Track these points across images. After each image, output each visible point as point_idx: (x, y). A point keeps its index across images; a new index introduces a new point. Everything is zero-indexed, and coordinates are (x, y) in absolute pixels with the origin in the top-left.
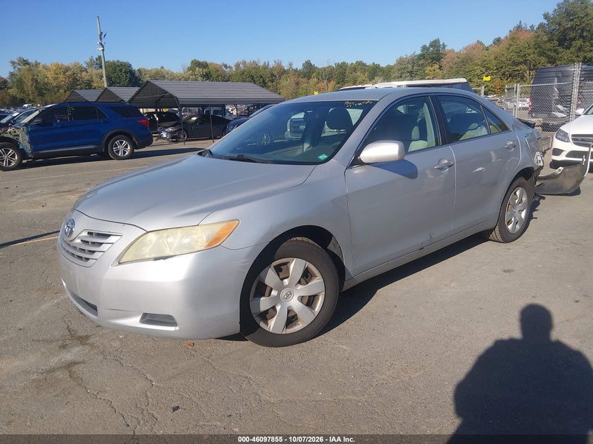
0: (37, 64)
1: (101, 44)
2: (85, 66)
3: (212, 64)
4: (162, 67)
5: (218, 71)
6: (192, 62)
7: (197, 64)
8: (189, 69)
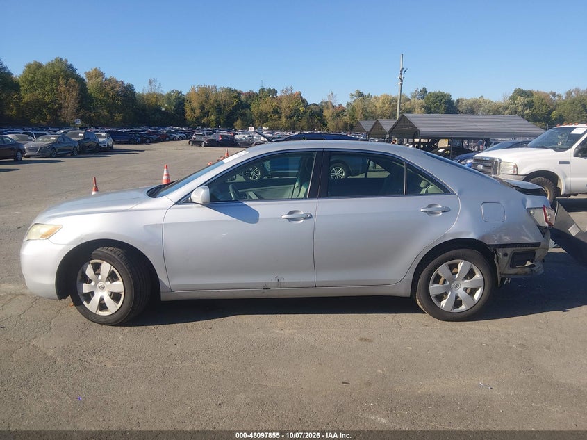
0: (369, 96)
1: (401, 79)
2: (409, 96)
3: (538, 93)
4: (482, 97)
5: (542, 100)
6: (516, 90)
7: (520, 92)
8: (511, 98)
